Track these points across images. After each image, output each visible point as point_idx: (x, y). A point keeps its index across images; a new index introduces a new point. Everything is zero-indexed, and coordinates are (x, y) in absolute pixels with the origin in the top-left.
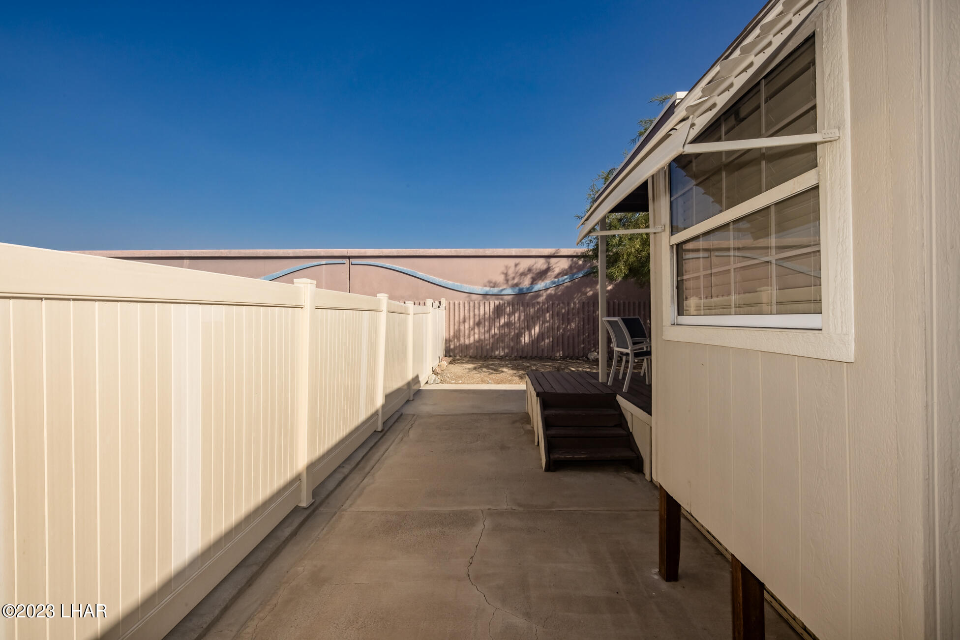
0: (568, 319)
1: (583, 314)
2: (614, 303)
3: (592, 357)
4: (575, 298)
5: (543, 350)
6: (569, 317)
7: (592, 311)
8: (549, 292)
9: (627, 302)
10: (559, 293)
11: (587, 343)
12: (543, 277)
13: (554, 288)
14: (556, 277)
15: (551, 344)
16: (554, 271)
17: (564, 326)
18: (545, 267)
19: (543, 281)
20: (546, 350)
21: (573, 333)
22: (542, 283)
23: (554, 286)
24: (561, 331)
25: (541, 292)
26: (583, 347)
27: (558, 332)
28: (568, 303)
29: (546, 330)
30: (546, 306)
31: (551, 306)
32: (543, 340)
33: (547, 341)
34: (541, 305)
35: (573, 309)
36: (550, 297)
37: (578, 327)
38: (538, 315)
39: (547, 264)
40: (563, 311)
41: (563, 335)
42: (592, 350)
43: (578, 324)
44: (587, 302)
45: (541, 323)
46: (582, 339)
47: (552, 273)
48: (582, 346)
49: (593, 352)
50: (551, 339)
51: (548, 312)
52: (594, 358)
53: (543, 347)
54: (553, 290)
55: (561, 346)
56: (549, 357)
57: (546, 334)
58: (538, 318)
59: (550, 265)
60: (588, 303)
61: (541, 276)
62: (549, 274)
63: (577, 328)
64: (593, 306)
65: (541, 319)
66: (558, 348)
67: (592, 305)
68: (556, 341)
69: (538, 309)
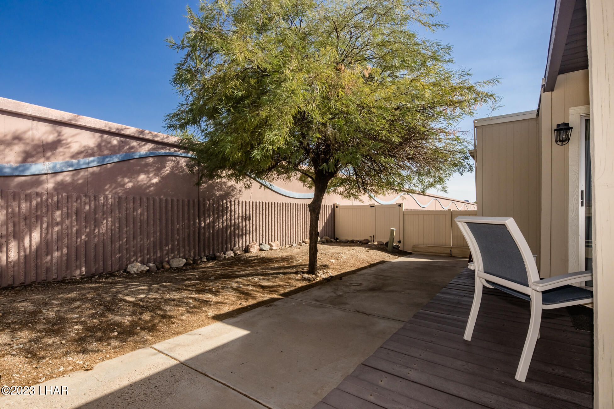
0: (95, 220)
1: (119, 213)
2: (161, 200)
3: (135, 269)
4: (107, 190)
5: (48, 270)
6: (97, 216)
7: (132, 209)
8: (60, 178)
9: (175, 199)
10: (80, 182)
11: (125, 252)
12: (49, 154)
13: (71, 173)
14: (73, 157)
15: (65, 258)
16: (69, 148)
17: (88, 230)
18: (51, 138)
19: (48, 159)
20: (54, 268)
21: (104, 239)
22: (47, 163)
23: (70, 169)
24: (83, 237)
25: (44, 177)
26: (119, 258)
27: (77, 239)
28: (95, 197)
29: (55, 237)
30: (55, 199)
31: (64, 201)
32: (49, 252)
33: (56, 254)
34: (44, 198)
35: (103, 205)
36: (60, 187)
37: (112, 230)
38: (39, 213)
39: (56, 135)
40: (87, 207)
41: (86, 243)
42: (133, 260)
43: (112, 226)
44: (124, 196)
45: (45, 226)
46: (118, 246)
47: (66, 150)
48: (118, 256)
49: (133, 262)
50: (65, 251)
51: (58, 208)
52: (138, 270)
53: (49, 264)
54: (67, 175)
55: (83, 260)
56: (60, 278)
57: (54, 244)
58: (38, 218)
59: (63, 138)
60: (126, 198)
61: (44, 152)
62: (60, 150)
63: (109, 233)
64: (134, 203)
65: (45, 219)
66: (78, 263)
67: (132, 201)
68: (74, 253)
69: (37, 204)
